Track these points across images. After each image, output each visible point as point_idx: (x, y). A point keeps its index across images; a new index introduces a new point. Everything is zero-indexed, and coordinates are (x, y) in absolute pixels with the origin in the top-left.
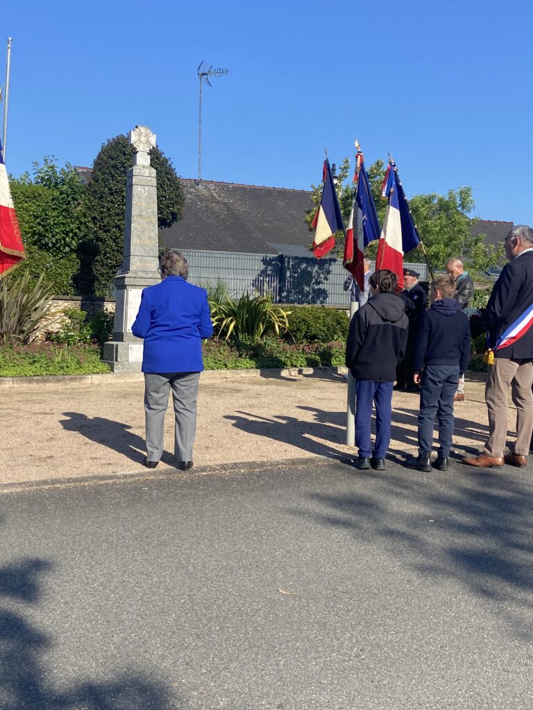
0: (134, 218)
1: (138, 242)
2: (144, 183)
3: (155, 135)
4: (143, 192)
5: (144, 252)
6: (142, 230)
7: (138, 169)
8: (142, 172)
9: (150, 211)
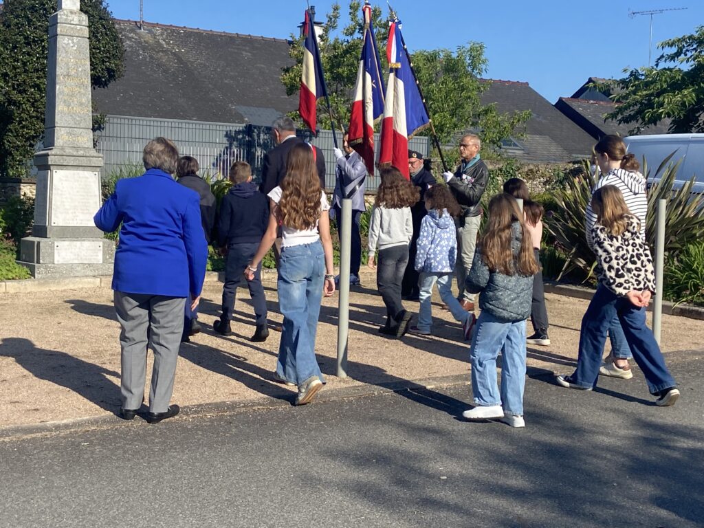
0: (60, 78)
1: (66, 109)
2: (72, 33)
4: (72, 45)
5: (73, 122)
6: (70, 93)
7: (64, 14)
8: (70, 18)
9: (80, 69)
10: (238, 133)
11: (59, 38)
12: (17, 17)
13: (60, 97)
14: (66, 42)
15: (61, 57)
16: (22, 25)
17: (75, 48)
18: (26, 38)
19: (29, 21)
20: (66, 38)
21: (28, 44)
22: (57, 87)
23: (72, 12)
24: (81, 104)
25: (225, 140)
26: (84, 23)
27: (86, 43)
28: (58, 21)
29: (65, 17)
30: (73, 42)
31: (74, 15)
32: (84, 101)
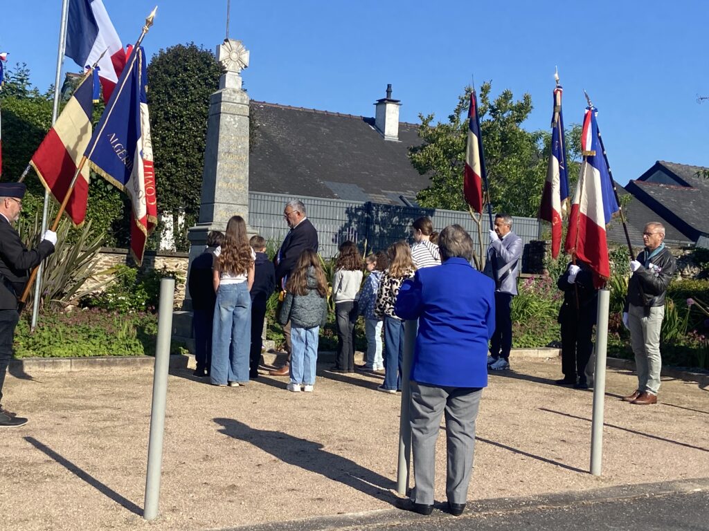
0: (221, 155)
1: (225, 185)
2: (233, 111)
3: (249, 51)
4: (233, 123)
5: (231, 199)
6: (230, 170)
7: (228, 93)
8: (234, 97)
9: (240, 147)
10: (357, 209)
11: (222, 116)
12: (158, 93)
13: (221, 173)
14: (228, 119)
15: (223, 133)
16: (163, 101)
17: (236, 126)
18: (165, 114)
19: (170, 97)
20: (229, 116)
21: (167, 119)
22: (218, 164)
23: (234, 91)
24: (239, 181)
25: (346, 217)
26: (245, 102)
27: (246, 121)
28: (222, 100)
29: (228, 96)
30: (235, 120)
31: (236, 94)
32: (242, 178)
